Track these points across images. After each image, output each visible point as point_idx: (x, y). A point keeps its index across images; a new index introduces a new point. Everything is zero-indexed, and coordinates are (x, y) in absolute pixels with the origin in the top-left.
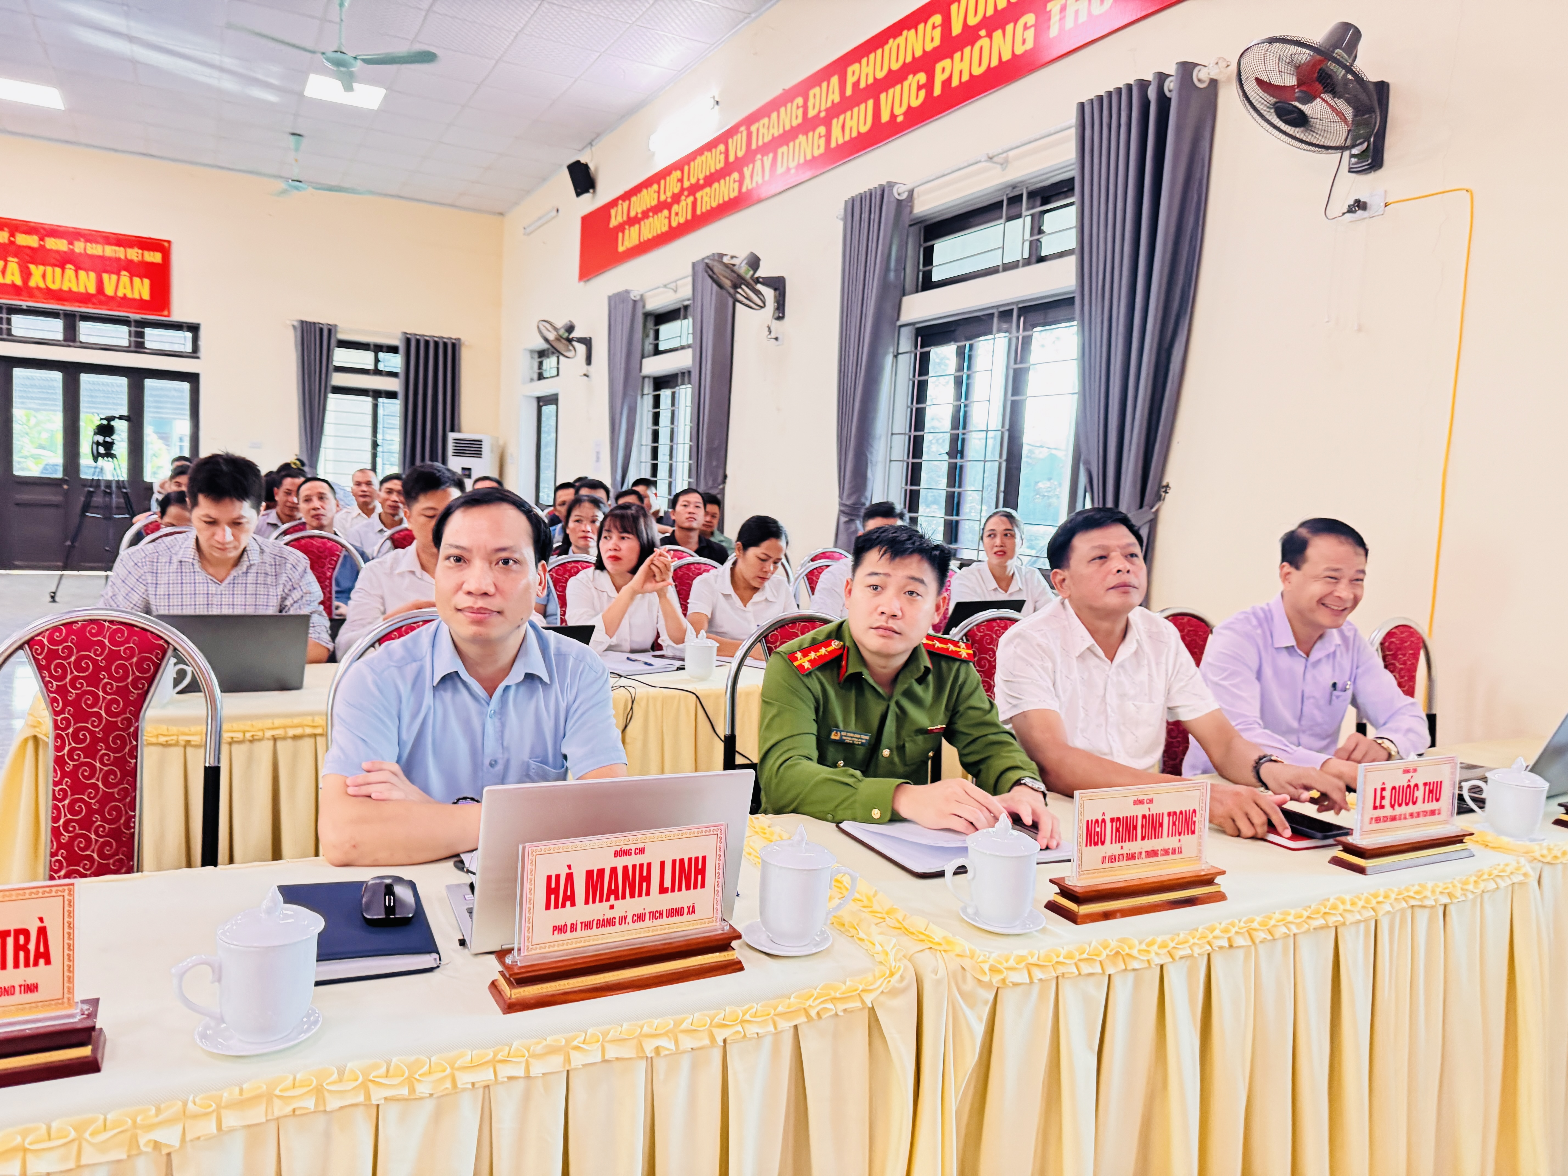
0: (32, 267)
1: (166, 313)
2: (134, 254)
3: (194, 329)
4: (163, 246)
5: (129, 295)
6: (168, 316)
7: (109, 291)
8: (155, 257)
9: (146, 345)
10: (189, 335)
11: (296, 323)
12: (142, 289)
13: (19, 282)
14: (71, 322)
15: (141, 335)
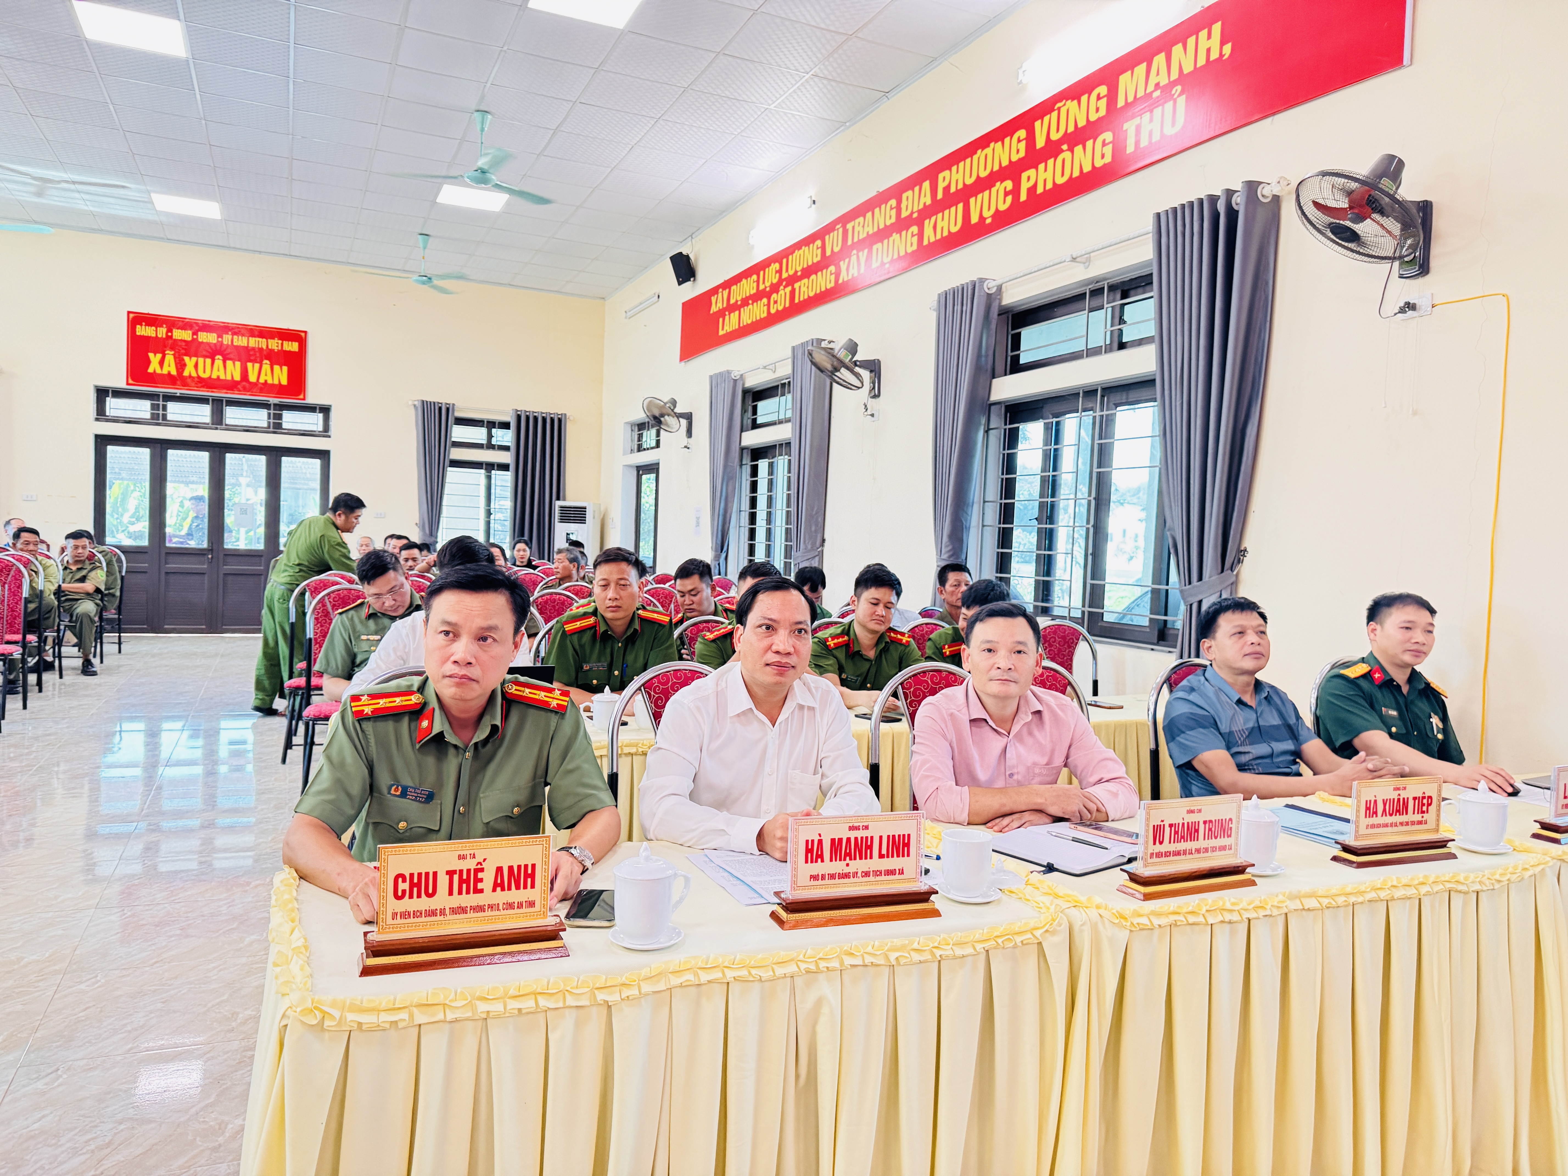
0: (186, 359)
1: (301, 397)
2: (274, 344)
3: (325, 410)
4: (301, 336)
5: (270, 381)
6: (304, 399)
7: (253, 378)
8: (293, 347)
9: (284, 426)
10: (321, 415)
11: (416, 403)
12: (281, 375)
13: (174, 372)
14: (218, 407)
15: (280, 417)
